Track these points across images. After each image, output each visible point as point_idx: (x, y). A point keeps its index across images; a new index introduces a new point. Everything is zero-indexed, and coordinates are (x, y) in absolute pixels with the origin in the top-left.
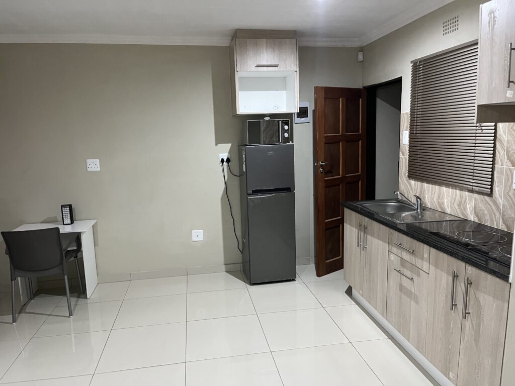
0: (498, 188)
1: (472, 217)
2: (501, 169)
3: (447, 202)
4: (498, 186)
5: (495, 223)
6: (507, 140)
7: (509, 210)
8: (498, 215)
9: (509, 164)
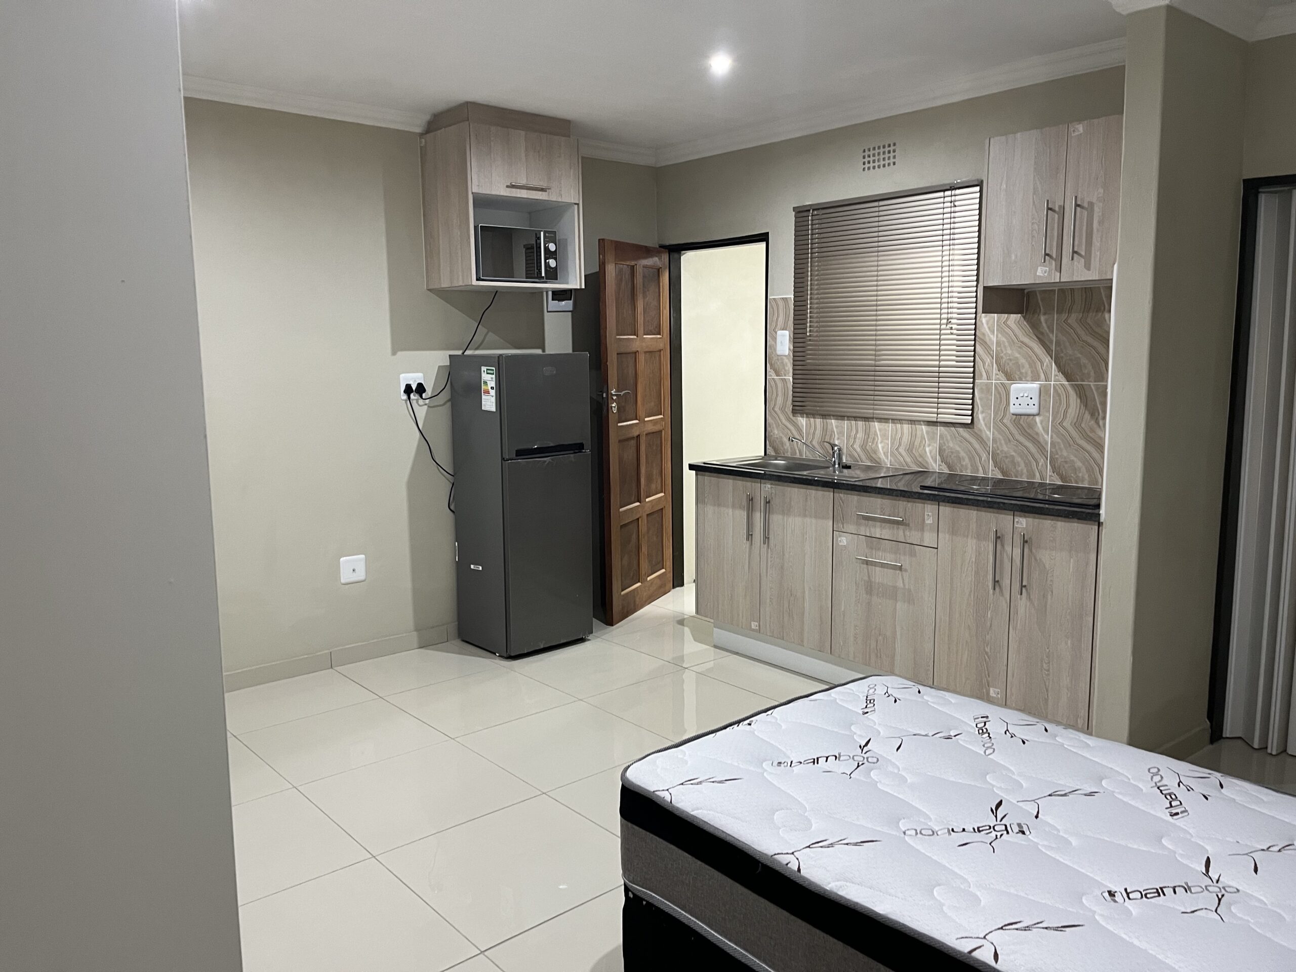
0: (984, 415)
1: (935, 465)
2: (987, 384)
3: (883, 448)
4: (982, 412)
5: (980, 468)
6: (997, 341)
7: (1005, 446)
8: (984, 457)
9: (1002, 376)
